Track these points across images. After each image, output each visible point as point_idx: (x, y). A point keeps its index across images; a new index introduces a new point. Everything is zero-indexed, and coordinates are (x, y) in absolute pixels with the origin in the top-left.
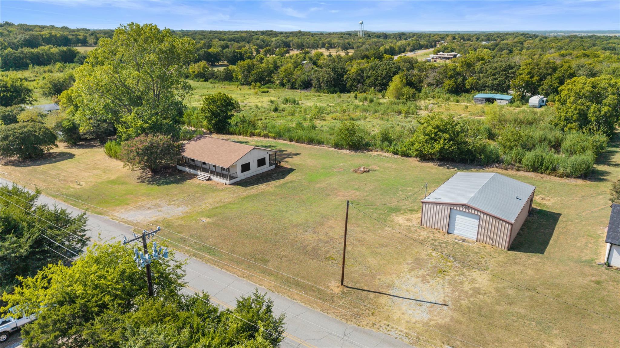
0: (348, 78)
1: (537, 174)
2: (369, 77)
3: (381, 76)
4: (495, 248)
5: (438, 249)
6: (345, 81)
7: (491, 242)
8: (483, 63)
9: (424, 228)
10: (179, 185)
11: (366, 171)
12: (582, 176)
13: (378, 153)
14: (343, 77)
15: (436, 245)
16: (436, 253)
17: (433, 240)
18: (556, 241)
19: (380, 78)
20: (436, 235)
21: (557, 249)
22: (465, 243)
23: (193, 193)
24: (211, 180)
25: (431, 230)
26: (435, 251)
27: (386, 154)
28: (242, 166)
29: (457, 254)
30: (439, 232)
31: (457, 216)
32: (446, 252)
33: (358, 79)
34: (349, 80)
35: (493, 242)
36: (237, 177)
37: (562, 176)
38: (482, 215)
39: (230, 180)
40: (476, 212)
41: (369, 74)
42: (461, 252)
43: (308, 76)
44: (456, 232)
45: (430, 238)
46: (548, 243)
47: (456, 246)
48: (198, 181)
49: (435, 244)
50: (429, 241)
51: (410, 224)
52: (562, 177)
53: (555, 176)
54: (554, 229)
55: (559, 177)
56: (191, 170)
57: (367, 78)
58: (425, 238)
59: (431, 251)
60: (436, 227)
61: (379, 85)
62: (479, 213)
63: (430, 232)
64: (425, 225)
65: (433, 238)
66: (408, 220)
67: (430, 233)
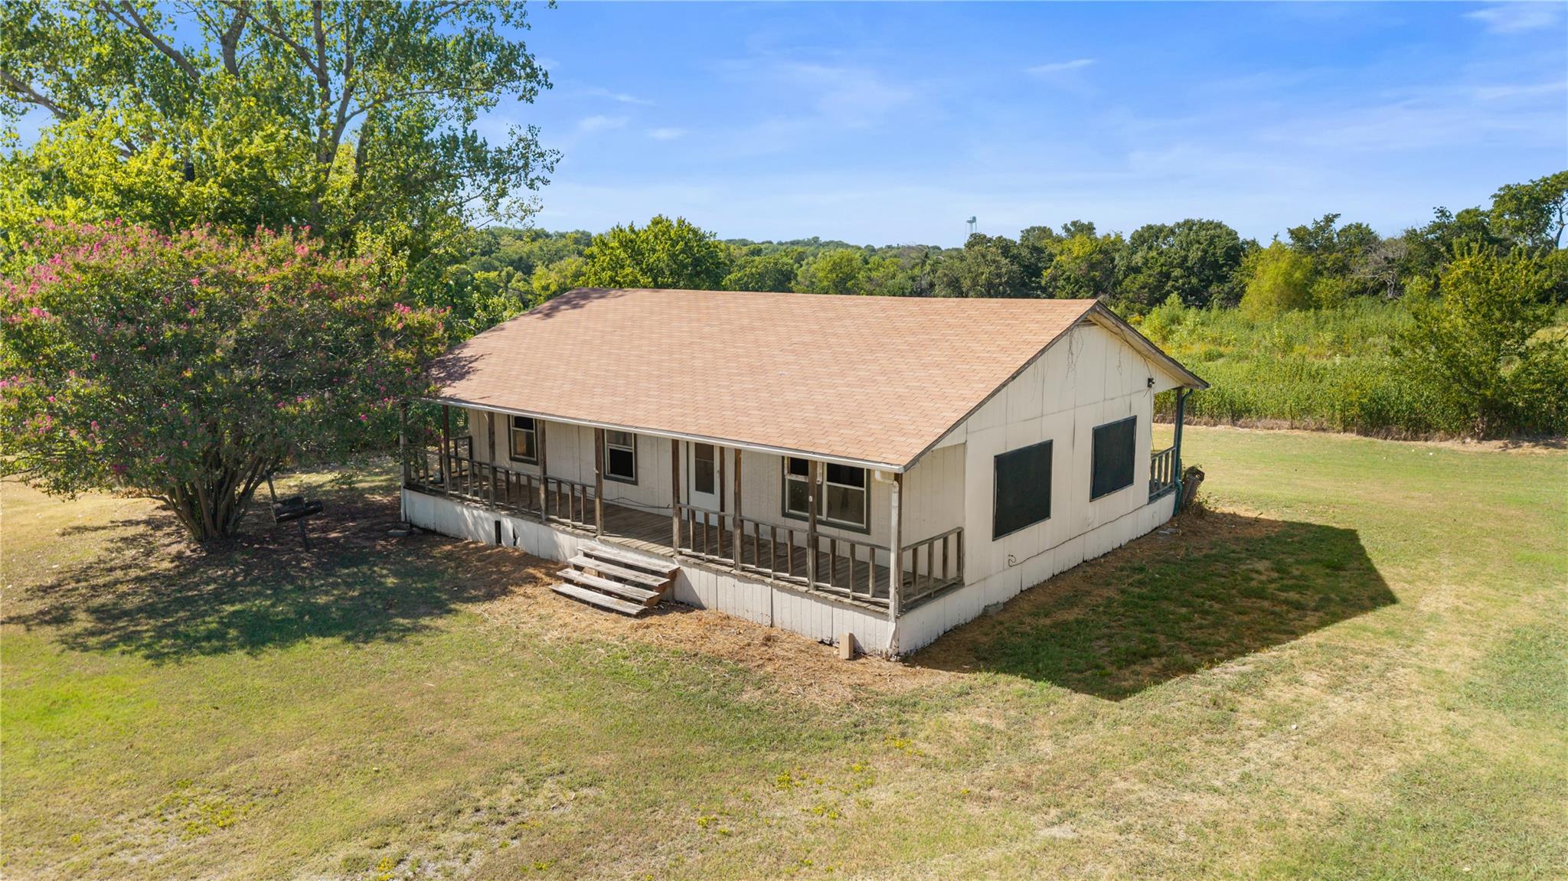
0: (1054, 279)
2: (1137, 270)
3: (1181, 265)
6: (1045, 290)
10: (381, 654)
14: (1039, 275)
19: (1177, 272)
23: (496, 779)
24: (690, 605)
28: (1001, 462)
33: (1093, 279)
34: (1061, 283)
36: (958, 583)
39: (906, 607)
41: (1136, 260)
43: (913, 279)
48: (564, 613)
56: (508, 524)
57: (1126, 276)
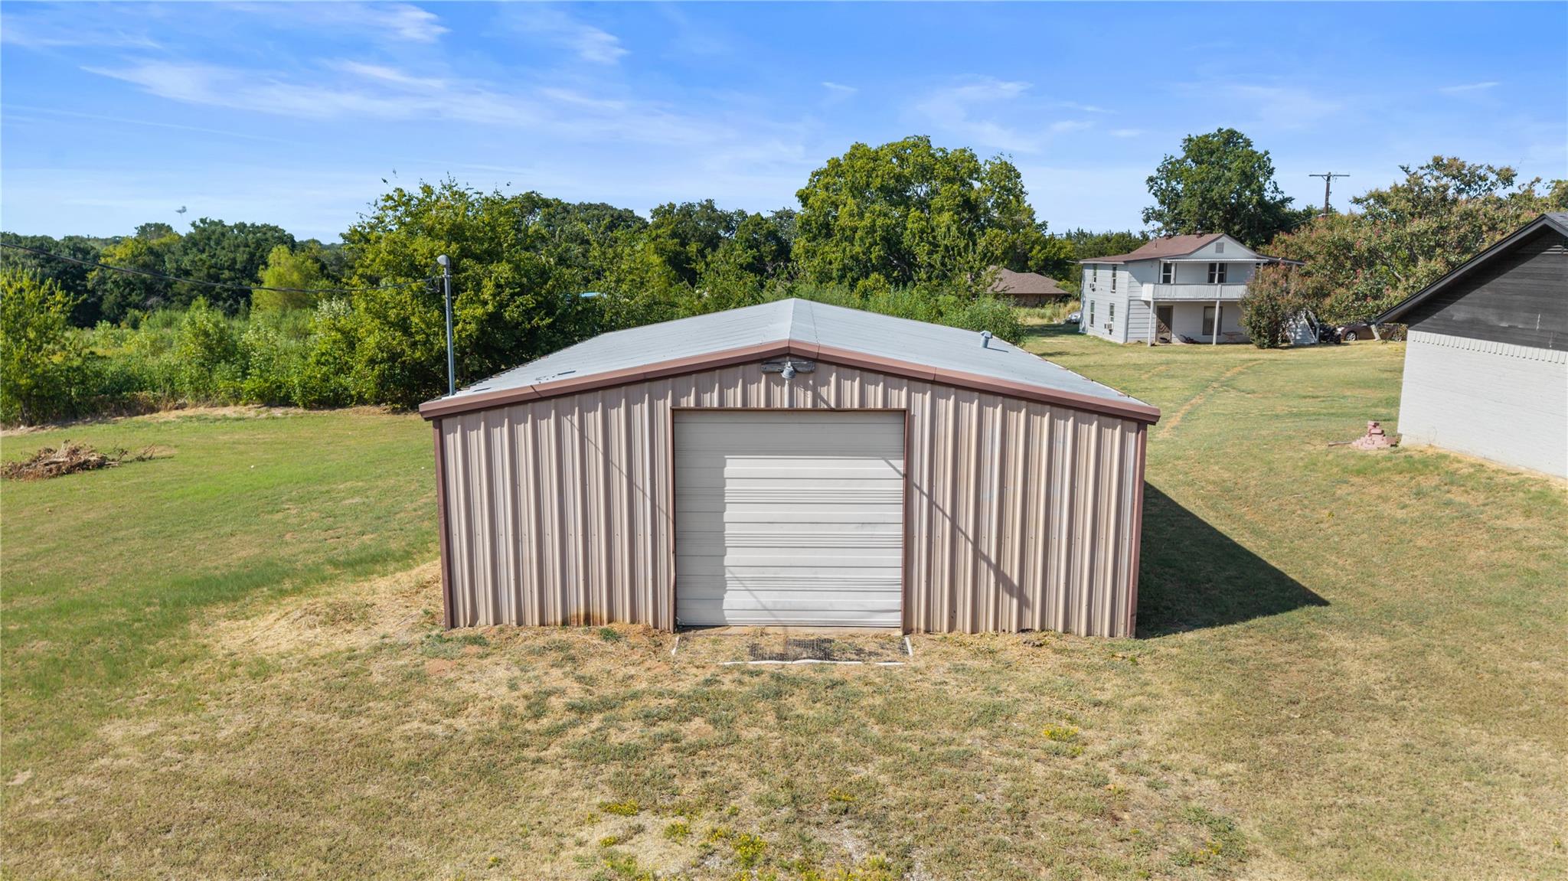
0: (102, 281)
2: (187, 273)
3: (231, 268)
5: (664, 782)
6: (92, 292)
7: (1009, 605)
9: (477, 641)
11: (85, 466)
13: (188, 412)
14: (84, 278)
15: (629, 753)
16: (674, 833)
17: (581, 710)
19: (226, 274)
20: (592, 667)
22: (844, 668)
25: (540, 642)
26: (645, 818)
27: (230, 411)
29: (861, 772)
30: (608, 636)
31: (735, 467)
32: (754, 787)
33: (144, 281)
34: (109, 285)
35: (1024, 603)
38: (922, 403)
40: (876, 396)
41: (186, 263)
42: (881, 748)
44: (737, 603)
45: (555, 702)
47: (797, 703)
49: (616, 738)
50: (557, 731)
51: (360, 639)
57: (178, 277)
58: (508, 712)
59: (610, 827)
60: (577, 607)
61: (229, 297)
62: (899, 398)
63: (541, 652)
64: (485, 615)
65: (575, 692)
66: (341, 616)
67: (541, 665)
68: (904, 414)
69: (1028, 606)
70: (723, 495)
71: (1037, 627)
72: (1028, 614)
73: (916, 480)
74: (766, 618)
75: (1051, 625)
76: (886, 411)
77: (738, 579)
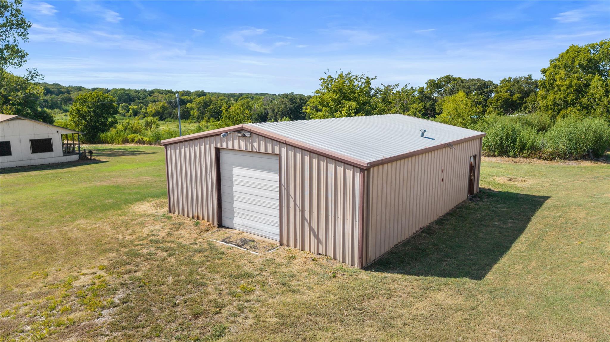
1: (507, 159)
4: (322, 260)
7: (314, 241)
8: (454, 84)
9: (169, 218)
12: (588, 155)
18: (533, 246)
21: (534, 264)
22: (240, 250)
25: (179, 222)
30: (197, 224)
35: (319, 242)
37: (552, 157)
38: (284, 152)
40: (270, 148)
44: (236, 221)
46: (508, 248)
52: (552, 160)
53: (540, 158)
54: (529, 220)
55: (547, 159)
60: (195, 213)
62: (277, 149)
63: (174, 224)
64: (176, 210)
68: (279, 155)
69: (321, 243)
70: (232, 181)
71: (324, 254)
72: (321, 247)
73: (283, 183)
74: (245, 229)
75: (329, 254)
76: (273, 154)
77: (237, 213)
